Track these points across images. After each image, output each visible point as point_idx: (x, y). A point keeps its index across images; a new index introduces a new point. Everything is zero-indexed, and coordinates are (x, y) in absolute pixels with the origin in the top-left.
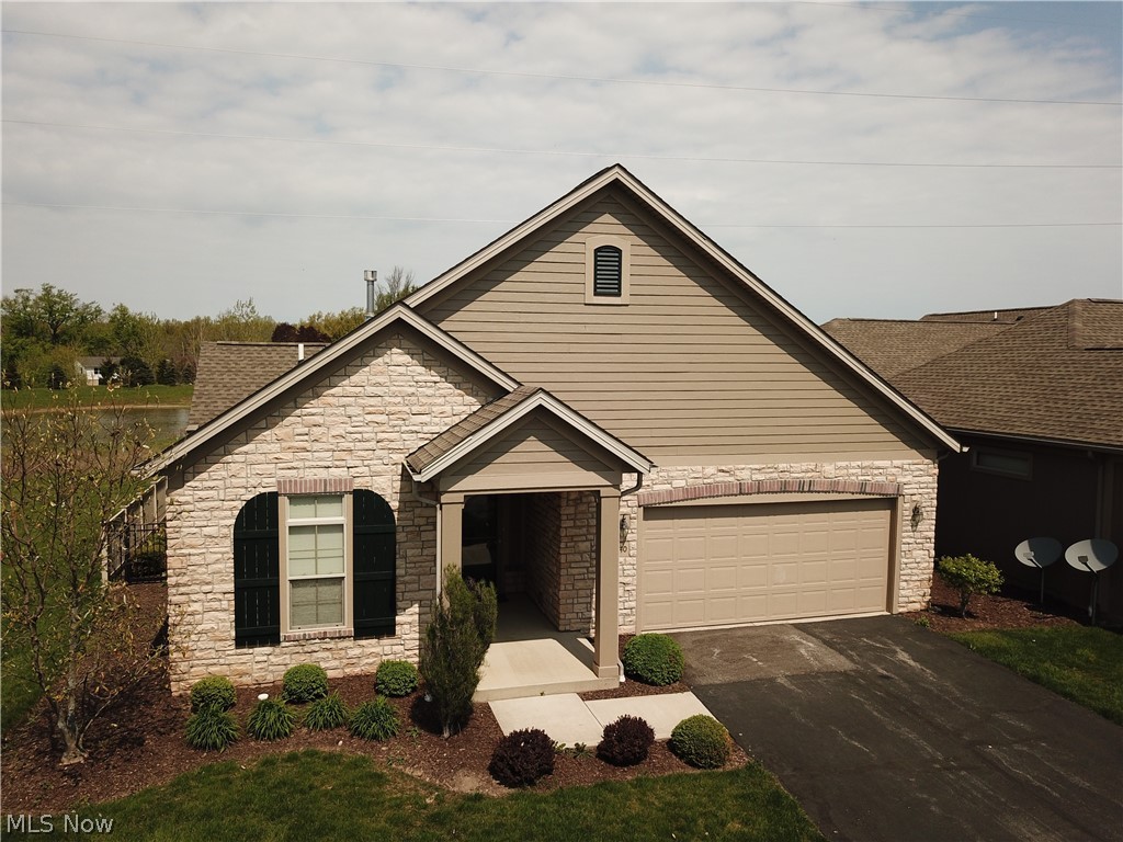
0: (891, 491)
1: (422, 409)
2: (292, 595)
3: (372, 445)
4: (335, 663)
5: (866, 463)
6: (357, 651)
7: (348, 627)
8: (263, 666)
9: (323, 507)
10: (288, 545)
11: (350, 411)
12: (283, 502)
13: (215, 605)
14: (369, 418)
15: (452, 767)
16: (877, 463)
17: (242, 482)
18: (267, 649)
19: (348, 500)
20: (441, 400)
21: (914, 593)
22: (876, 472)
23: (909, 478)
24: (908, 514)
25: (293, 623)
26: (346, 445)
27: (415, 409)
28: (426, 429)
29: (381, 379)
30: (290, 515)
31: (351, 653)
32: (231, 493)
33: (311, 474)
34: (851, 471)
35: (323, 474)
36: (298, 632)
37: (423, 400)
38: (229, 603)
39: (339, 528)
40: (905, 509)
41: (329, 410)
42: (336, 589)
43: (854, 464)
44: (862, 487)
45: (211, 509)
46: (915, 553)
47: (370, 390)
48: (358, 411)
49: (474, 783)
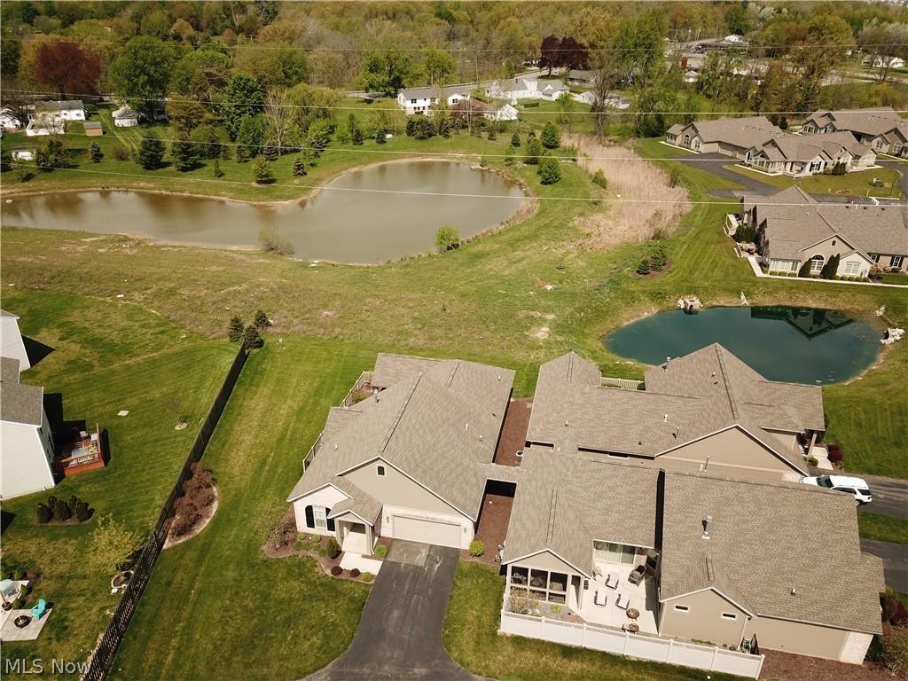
0: (458, 524)
2: (315, 521)
4: (324, 533)
5: (450, 517)
7: (326, 528)
8: (311, 531)
9: (320, 509)
10: (314, 513)
11: (324, 495)
12: (313, 507)
13: (303, 520)
16: (453, 517)
17: (306, 503)
19: (325, 508)
21: (466, 545)
23: (463, 522)
24: (464, 530)
25: (316, 526)
30: (315, 509)
31: (327, 532)
32: (304, 505)
34: (446, 518)
35: (320, 504)
38: (306, 520)
39: (324, 513)
40: (462, 528)
42: (323, 522)
44: (450, 522)
45: (301, 506)
46: (466, 538)
49: (328, 572)
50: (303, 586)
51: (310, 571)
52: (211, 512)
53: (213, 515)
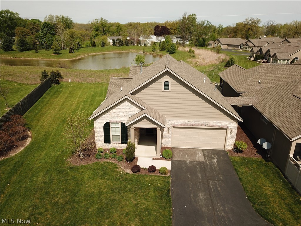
0: (226, 127)
1: (131, 111)
2: (112, 137)
3: (123, 116)
4: (119, 147)
5: (220, 122)
6: (122, 146)
7: (120, 142)
8: (108, 146)
9: (116, 124)
10: (111, 129)
11: (120, 111)
12: (110, 124)
13: (101, 137)
14: (123, 112)
15: (127, 168)
16: (223, 122)
17: (104, 120)
18: (109, 144)
19: (120, 124)
20: (134, 110)
21: (230, 146)
22: (222, 124)
23: (230, 125)
24: (230, 132)
25: (113, 141)
26: (119, 116)
27: (130, 111)
28: (132, 114)
29: (124, 106)
30: (111, 126)
31: (121, 146)
32: (103, 122)
33: (115, 120)
34: (217, 123)
35: (116, 120)
36: (113, 142)
37: (131, 109)
38: (103, 137)
39: (119, 128)
40: (229, 131)
41: (117, 111)
42: (119, 136)
43: (217, 122)
44: (219, 126)
45: (100, 124)
46: (230, 139)
47: (123, 108)
48: (121, 111)
49: (129, 171)
50: (109, 182)
51: (113, 171)
52: (26, 144)
53: (27, 145)
